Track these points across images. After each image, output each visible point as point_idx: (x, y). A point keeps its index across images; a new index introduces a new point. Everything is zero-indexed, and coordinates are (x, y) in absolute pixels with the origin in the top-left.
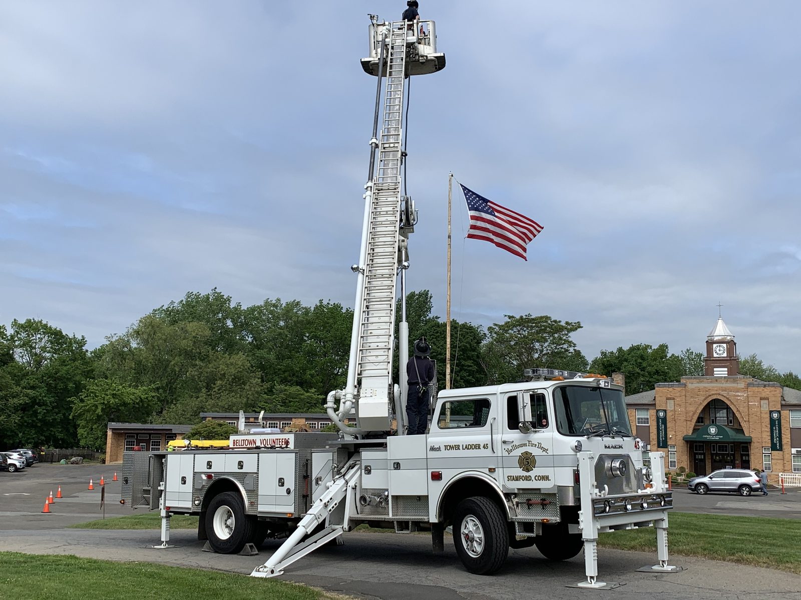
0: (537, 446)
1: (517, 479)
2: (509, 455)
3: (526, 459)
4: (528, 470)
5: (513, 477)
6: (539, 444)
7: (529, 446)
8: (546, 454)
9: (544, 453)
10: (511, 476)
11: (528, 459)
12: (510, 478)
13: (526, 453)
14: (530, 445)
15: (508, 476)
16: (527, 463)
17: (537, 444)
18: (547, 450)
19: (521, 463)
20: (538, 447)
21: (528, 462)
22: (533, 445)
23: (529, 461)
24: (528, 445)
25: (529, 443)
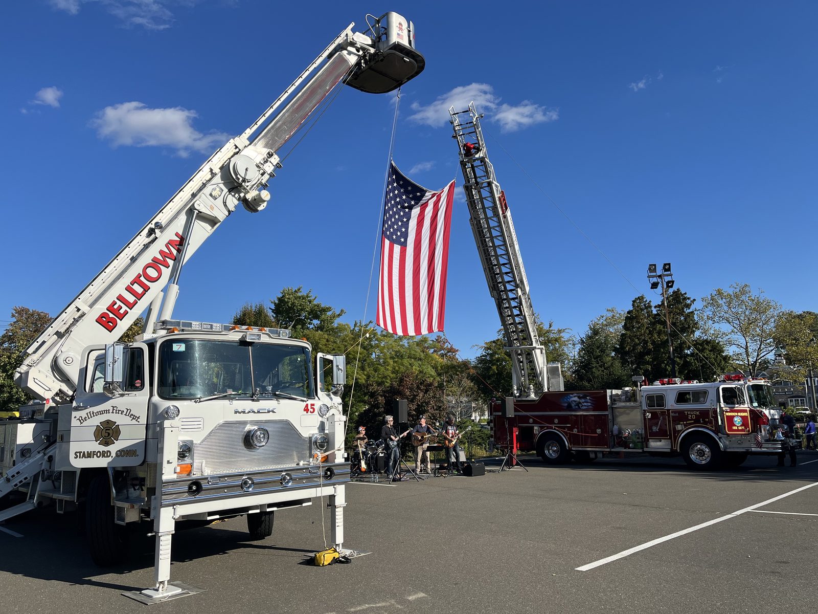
0: (125, 413)
1: (90, 455)
2: (82, 425)
3: (106, 430)
4: (107, 444)
5: (84, 452)
6: (128, 410)
7: (113, 413)
8: (137, 423)
9: (134, 422)
10: (80, 453)
11: (109, 430)
12: (78, 454)
13: (108, 422)
14: (114, 411)
15: (76, 452)
16: (107, 435)
17: (125, 411)
18: (139, 418)
19: (98, 434)
20: (126, 415)
21: (109, 434)
22: (118, 412)
23: (110, 432)
24: (111, 411)
25: (113, 409)
